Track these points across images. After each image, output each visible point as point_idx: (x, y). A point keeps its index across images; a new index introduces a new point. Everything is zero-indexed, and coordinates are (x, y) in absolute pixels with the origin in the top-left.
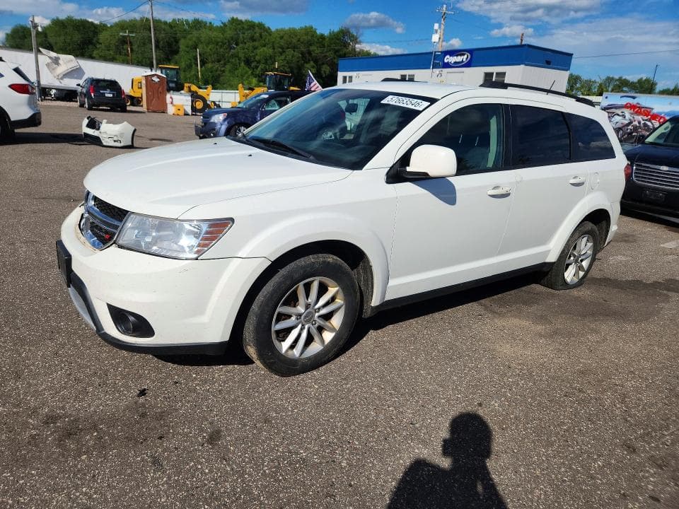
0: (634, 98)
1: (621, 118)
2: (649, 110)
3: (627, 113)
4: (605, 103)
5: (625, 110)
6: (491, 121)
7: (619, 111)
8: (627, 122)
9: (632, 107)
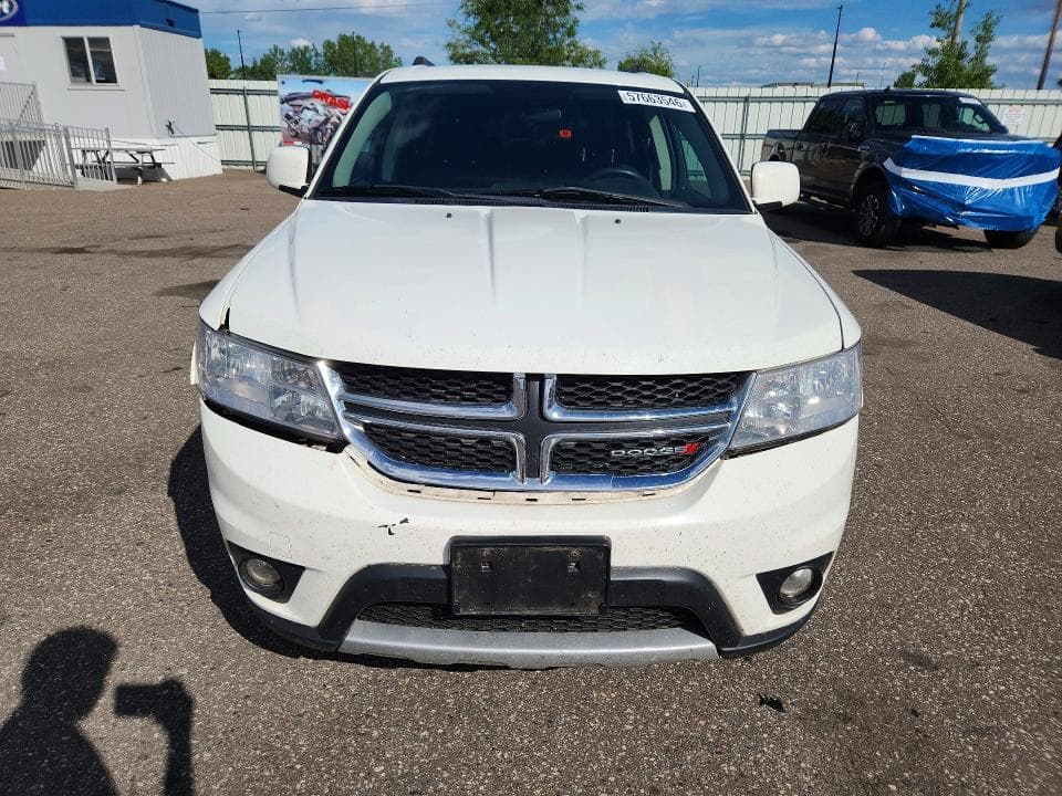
0: (321, 82)
1: (312, 113)
2: (345, 100)
3: (319, 104)
4: (285, 92)
5: (314, 101)
6: (651, 124)
7: (307, 103)
8: (322, 118)
9: (322, 96)
